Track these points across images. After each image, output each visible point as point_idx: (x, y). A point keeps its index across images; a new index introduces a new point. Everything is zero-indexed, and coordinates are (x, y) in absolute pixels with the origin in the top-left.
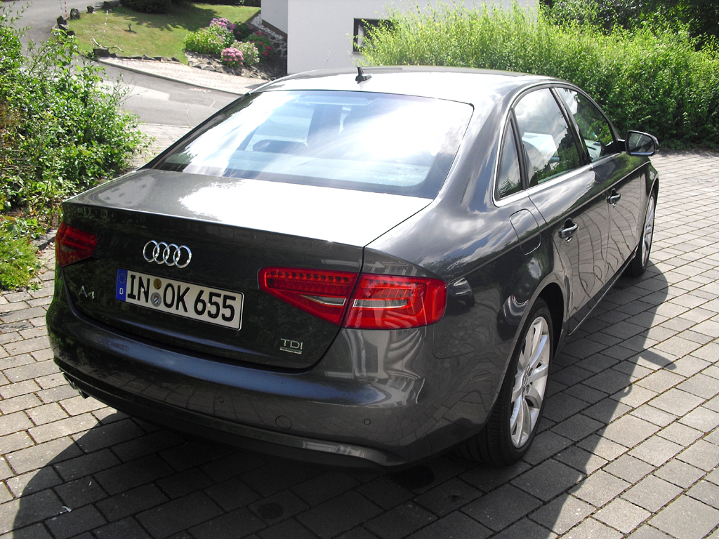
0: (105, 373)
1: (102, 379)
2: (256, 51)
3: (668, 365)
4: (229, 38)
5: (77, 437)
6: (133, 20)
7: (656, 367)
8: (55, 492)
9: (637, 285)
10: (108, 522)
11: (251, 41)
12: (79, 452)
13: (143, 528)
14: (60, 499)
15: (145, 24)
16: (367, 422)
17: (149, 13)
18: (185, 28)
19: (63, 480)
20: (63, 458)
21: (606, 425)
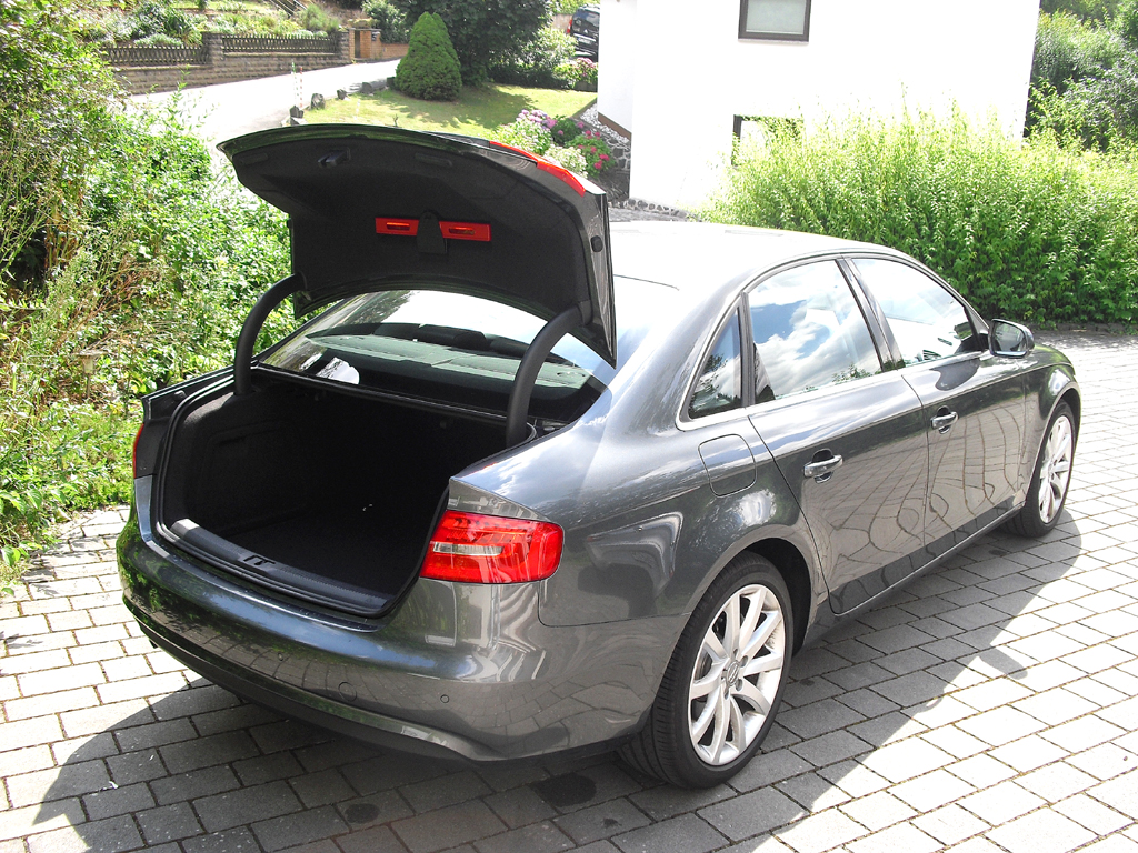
0: (184, 626)
1: (180, 633)
2: (583, 162)
3: (1016, 672)
4: (543, 141)
5: (153, 701)
6: (403, 111)
7: (993, 672)
8: (106, 764)
9: (1031, 551)
10: (158, 805)
11: (578, 145)
12: (151, 719)
13: (197, 815)
14: (109, 772)
15: (419, 117)
16: (445, 699)
17: (427, 100)
18: (479, 123)
19: (120, 750)
20: (129, 725)
21: (875, 748)
